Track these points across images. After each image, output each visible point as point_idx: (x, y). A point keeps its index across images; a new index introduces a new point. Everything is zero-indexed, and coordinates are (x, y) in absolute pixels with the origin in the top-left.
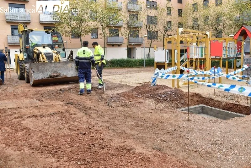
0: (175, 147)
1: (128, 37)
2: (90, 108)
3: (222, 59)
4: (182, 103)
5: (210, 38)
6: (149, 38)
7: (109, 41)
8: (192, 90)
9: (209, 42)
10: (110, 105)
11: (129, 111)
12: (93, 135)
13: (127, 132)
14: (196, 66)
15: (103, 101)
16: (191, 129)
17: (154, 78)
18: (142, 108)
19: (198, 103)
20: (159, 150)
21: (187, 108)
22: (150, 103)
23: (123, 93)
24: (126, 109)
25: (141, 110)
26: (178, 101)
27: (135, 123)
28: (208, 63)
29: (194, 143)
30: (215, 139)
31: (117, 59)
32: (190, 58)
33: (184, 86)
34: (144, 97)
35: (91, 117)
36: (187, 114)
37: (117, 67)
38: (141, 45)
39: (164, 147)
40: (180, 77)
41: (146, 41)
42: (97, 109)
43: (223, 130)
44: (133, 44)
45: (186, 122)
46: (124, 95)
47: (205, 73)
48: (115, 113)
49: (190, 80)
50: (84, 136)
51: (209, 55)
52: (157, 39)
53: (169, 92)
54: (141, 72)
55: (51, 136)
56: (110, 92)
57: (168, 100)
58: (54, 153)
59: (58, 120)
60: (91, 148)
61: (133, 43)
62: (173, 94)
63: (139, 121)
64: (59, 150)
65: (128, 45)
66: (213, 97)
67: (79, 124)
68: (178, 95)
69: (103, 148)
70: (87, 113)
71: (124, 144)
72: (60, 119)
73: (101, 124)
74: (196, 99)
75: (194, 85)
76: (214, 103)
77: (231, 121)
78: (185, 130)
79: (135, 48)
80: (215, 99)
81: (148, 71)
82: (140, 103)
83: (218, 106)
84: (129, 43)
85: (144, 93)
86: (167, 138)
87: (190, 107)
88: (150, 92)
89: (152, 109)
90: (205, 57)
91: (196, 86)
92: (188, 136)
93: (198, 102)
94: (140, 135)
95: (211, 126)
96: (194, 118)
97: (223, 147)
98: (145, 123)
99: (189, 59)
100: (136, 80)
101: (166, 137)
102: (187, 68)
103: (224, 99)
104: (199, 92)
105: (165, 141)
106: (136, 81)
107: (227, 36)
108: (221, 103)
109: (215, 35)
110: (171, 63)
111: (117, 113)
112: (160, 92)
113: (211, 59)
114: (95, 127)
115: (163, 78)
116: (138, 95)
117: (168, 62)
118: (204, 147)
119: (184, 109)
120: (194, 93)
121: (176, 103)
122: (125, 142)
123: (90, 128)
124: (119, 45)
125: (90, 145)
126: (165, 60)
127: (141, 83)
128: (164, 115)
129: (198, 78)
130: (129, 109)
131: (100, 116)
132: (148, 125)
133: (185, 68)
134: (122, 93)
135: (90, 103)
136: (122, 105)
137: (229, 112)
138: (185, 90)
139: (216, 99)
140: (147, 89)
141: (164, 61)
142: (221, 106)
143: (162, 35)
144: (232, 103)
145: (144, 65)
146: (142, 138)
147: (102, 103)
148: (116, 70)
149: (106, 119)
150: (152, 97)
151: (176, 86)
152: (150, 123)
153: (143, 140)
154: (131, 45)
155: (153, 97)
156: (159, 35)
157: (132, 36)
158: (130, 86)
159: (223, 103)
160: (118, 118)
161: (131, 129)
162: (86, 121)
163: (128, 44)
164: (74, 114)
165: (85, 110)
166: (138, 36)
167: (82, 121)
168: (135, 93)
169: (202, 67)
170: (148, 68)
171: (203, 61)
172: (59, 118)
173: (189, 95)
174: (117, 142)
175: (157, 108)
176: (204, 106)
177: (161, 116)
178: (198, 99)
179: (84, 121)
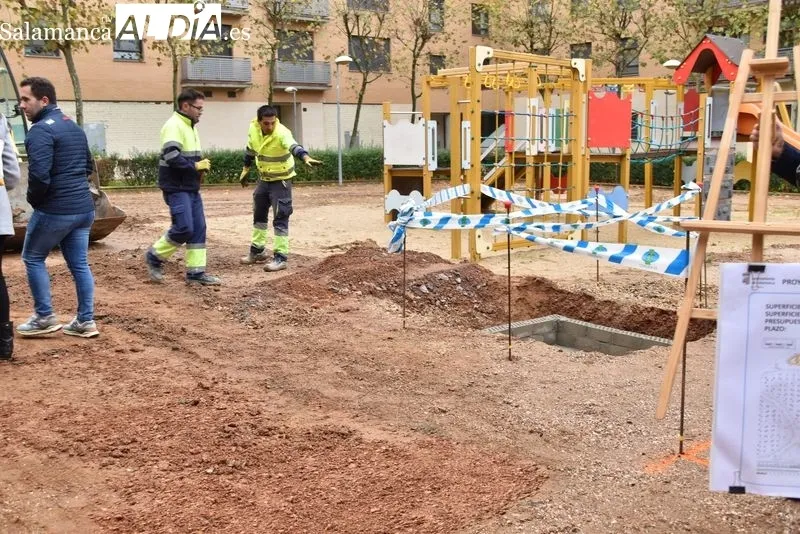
0: (474, 423)
1: (273, 61)
2: (183, 329)
3: (628, 157)
4: (491, 310)
5: (585, 82)
6: (354, 66)
7: (190, 76)
8: (523, 269)
9: (584, 98)
10: (247, 319)
11: (316, 336)
12: (223, 405)
13: (326, 393)
14: (539, 183)
15: (220, 308)
16: (519, 382)
17: (398, 227)
18: (358, 327)
19: (543, 312)
20: (431, 432)
21: (506, 327)
22: (382, 311)
23: (284, 278)
24: (306, 331)
25: (358, 332)
26: (475, 306)
27: (344, 368)
28: (580, 172)
29: (528, 412)
30: (588, 403)
31: (228, 151)
32: (516, 152)
33: (494, 254)
34: (360, 292)
35: (197, 356)
36: (507, 342)
37: (230, 181)
38: (320, 93)
39: (442, 425)
40: (484, 222)
41: (344, 81)
42: (208, 334)
43: (612, 382)
44: (289, 89)
45: (504, 363)
46: (290, 287)
47: (566, 207)
48: (272, 343)
49: (514, 233)
50: (195, 408)
51: (583, 142)
52: (388, 70)
53: (442, 276)
54: (331, 204)
55: (85, 415)
56: (234, 277)
57: (442, 304)
58: (121, 453)
59: (84, 371)
60: (229, 437)
61: (289, 84)
62: (459, 280)
63: (355, 362)
64: (131, 445)
65: (271, 95)
66: (591, 289)
67: (163, 378)
68: (475, 286)
69: (268, 435)
70: (176, 345)
71: (327, 422)
72: (91, 368)
73: (237, 375)
74: (535, 296)
75: (529, 249)
76: (596, 310)
77: (638, 359)
78: (503, 384)
79: (298, 104)
80: (599, 298)
81: (354, 199)
82: (348, 311)
83: (610, 319)
84: (276, 83)
85: (358, 279)
86: (450, 404)
87: (514, 325)
88: (379, 274)
89: (394, 327)
90: (570, 149)
91: (537, 254)
92: (512, 397)
93: (543, 308)
94: (367, 399)
95: (579, 373)
96: (530, 353)
97: (607, 419)
98: (376, 367)
99: (511, 153)
100: (316, 234)
101: (445, 402)
102: (504, 192)
103: (627, 295)
104: (548, 273)
105: (444, 412)
106: (319, 239)
107: (657, 64)
108: (618, 308)
109: (613, 58)
110: (449, 171)
111: (280, 344)
112: (414, 273)
113: (591, 156)
114: (221, 385)
115: (427, 226)
116: (338, 286)
117: (433, 166)
118: (556, 420)
119: (497, 329)
120: (528, 278)
121: (470, 311)
122: (328, 417)
123: (208, 388)
124: (233, 93)
125: (226, 429)
126: (426, 159)
127: (337, 247)
128: (435, 344)
129: (538, 227)
130: (316, 331)
131: (228, 354)
132: (388, 372)
133: (496, 191)
134: (279, 280)
135: (174, 316)
136: (290, 320)
137: (642, 336)
138: (498, 269)
139: (602, 294)
140: (369, 266)
141: (421, 162)
142: (617, 320)
143: (408, 54)
144: (652, 309)
145: (338, 173)
146: (377, 406)
147: (217, 312)
148: (226, 194)
149: (248, 360)
150: (384, 291)
151: (465, 254)
152: (393, 369)
153: (379, 411)
154: (282, 92)
155: (389, 292)
156: (393, 55)
157: (286, 55)
158: (298, 255)
159: (625, 309)
160: (288, 357)
161: (337, 385)
162: (183, 368)
163: (271, 89)
164: (133, 351)
165: (166, 339)
166: (311, 55)
167: (170, 369)
168: (326, 279)
169: (559, 188)
170: (354, 188)
171: (561, 164)
172: (85, 365)
173: (512, 285)
174: (301, 419)
175: (407, 325)
176: (563, 318)
177: (426, 350)
178: (543, 297)
179: (177, 369)
